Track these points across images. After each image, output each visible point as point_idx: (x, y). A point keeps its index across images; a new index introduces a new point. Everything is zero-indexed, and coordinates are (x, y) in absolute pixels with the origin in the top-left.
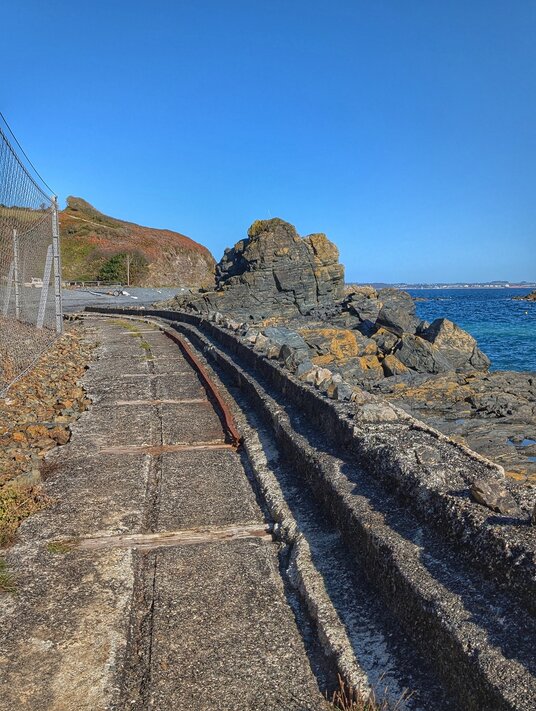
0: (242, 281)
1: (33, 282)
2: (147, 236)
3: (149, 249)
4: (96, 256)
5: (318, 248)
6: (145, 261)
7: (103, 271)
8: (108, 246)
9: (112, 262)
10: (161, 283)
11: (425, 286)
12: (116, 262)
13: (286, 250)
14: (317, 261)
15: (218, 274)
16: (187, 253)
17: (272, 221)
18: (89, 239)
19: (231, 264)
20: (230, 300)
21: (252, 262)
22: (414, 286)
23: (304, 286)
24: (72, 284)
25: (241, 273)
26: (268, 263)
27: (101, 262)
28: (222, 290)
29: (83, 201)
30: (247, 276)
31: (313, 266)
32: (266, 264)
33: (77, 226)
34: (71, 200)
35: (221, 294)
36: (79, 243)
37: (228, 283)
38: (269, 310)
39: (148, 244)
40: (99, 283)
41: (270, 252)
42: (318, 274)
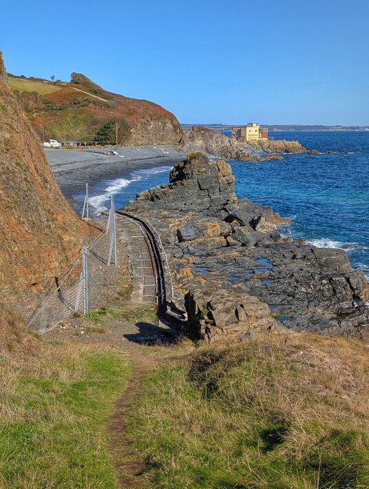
0: (182, 184)
1: (51, 143)
2: (130, 107)
3: (132, 117)
4: (94, 123)
5: (220, 168)
6: (128, 126)
7: (98, 134)
8: (102, 115)
9: (105, 127)
10: (140, 143)
11: (358, 128)
12: (109, 128)
13: (204, 169)
14: (220, 174)
15: (171, 178)
16: (159, 119)
17: (198, 154)
18: (89, 109)
19: (177, 173)
20: (176, 194)
21: (187, 174)
22: (349, 128)
23: (213, 187)
24: (78, 144)
25: (181, 180)
26: (195, 176)
27: (98, 127)
28: (172, 188)
29: (83, 76)
30: (184, 182)
31: (217, 177)
32: (194, 176)
33: (80, 99)
34: (74, 75)
35: (171, 191)
36: (82, 113)
37: (175, 184)
38: (195, 199)
39: (131, 113)
40: (96, 142)
41: (196, 170)
42: (220, 181)
